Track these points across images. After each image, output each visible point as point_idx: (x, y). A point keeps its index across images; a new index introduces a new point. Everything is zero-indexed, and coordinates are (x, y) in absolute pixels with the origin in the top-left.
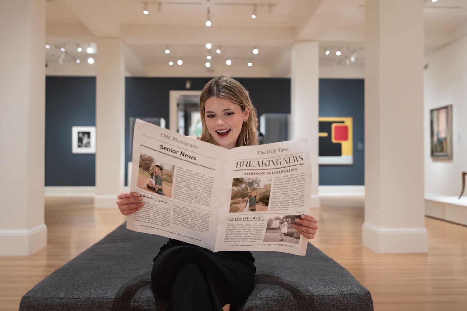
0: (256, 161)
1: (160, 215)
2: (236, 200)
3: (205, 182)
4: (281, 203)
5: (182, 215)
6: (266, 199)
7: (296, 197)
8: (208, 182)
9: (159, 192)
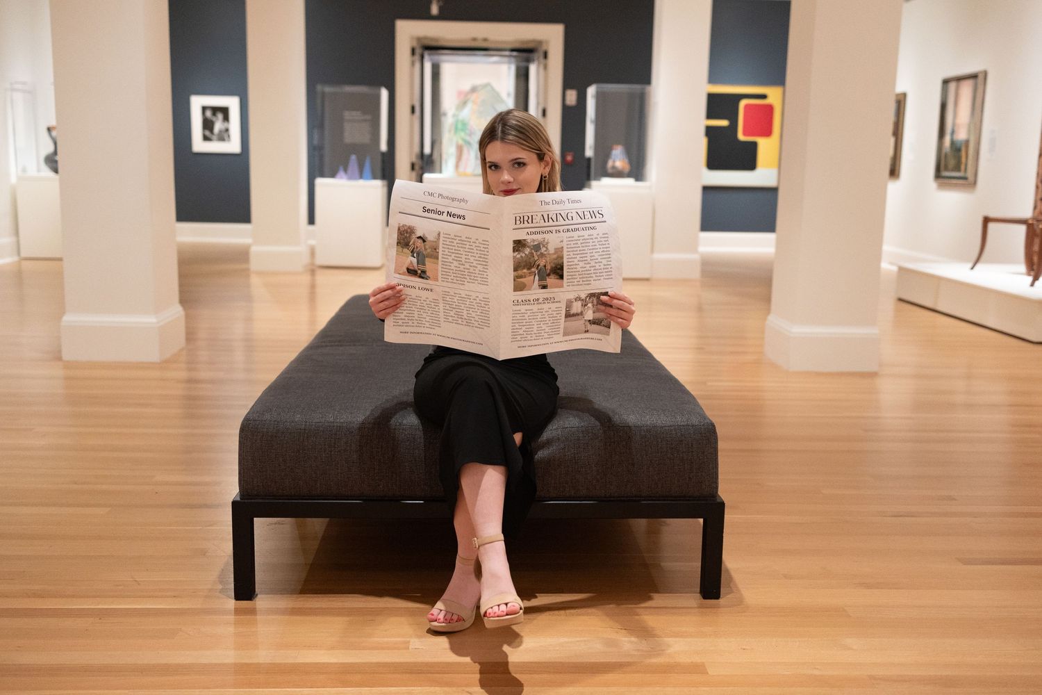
0: (540, 215)
1: (427, 311)
2: (520, 272)
3: (479, 248)
4: (579, 275)
5: (454, 306)
6: (559, 269)
7: (600, 266)
8: (482, 249)
9: (422, 275)
